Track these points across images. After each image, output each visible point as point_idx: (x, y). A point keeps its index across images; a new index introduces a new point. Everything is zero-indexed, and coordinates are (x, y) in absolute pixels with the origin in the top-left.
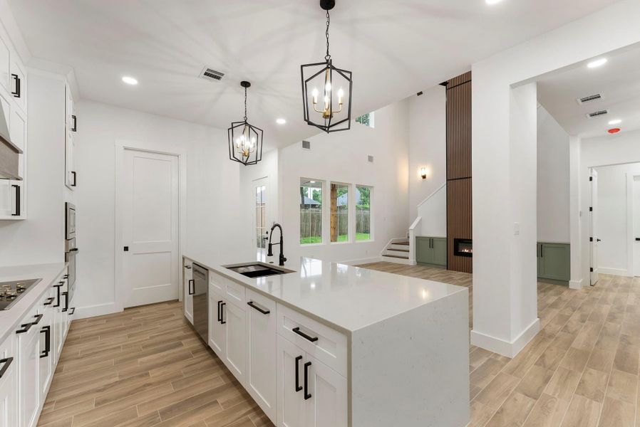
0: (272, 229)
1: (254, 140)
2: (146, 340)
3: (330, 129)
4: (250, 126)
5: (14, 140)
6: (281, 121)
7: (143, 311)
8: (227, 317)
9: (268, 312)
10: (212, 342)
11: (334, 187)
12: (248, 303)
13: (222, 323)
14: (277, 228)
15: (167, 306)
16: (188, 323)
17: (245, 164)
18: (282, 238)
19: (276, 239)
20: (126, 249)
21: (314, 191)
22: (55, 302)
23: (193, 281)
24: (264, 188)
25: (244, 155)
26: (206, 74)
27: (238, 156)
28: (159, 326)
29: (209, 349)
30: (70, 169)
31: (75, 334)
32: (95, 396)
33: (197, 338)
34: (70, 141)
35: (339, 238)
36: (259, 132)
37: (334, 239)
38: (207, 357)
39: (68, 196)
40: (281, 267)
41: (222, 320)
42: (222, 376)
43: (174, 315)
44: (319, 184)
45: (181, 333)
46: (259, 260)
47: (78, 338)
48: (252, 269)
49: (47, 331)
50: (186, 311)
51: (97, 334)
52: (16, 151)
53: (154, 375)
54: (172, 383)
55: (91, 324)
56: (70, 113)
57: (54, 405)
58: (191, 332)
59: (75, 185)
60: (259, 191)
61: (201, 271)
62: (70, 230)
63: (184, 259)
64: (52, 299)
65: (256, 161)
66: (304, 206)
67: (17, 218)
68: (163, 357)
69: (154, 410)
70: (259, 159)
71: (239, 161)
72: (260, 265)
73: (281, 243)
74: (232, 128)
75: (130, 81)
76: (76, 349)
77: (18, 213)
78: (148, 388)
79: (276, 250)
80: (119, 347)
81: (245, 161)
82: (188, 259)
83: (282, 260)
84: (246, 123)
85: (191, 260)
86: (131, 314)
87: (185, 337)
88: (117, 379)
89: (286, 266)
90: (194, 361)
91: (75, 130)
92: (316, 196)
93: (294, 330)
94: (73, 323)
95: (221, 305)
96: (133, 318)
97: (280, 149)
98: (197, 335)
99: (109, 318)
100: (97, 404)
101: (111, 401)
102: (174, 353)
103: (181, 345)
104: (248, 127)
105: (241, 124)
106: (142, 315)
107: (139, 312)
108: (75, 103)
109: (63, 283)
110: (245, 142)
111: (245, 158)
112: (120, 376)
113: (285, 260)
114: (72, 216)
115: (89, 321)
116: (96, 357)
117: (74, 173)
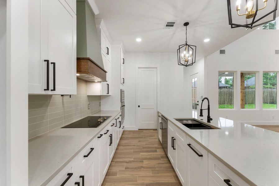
0: (203, 101)
1: (191, 52)
2: (144, 145)
3: (253, 25)
4: (189, 46)
5: (105, 69)
6: (207, 40)
7: (144, 131)
8: (176, 147)
9: (202, 156)
10: (169, 155)
11: (242, 75)
12: (188, 145)
13: (174, 149)
14: (206, 100)
15: (152, 131)
16: (160, 142)
17: (186, 66)
18: (209, 106)
19: (205, 106)
20: (139, 106)
21: (226, 79)
22: (115, 125)
23: (162, 123)
24: (196, 79)
25: (186, 61)
26: (167, 26)
27: (183, 62)
28: (149, 140)
29: (168, 158)
30: (122, 77)
31: (124, 136)
32: (125, 164)
33: (163, 150)
34: (122, 68)
35: (246, 106)
36: (194, 48)
37: (243, 107)
38: (167, 162)
39: (122, 87)
40: (209, 123)
41: (174, 147)
42: (174, 176)
43: (155, 136)
44: (231, 74)
45: (156, 146)
46: (193, 117)
47: (124, 138)
48: (190, 122)
49: (111, 136)
50: (159, 136)
51: (129, 138)
52: (106, 72)
53: (146, 163)
54: (152, 170)
55: (129, 133)
56: (122, 57)
57: (114, 163)
58: (161, 146)
59: (124, 83)
60: (193, 81)
61: (165, 120)
62: (122, 99)
63: (158, 112)
64: (114, 124)
65: (192, 64)
66: (220, 88)
67: (108, 95)
68: (149, 155)
69: (143, 182)
70: (194, 62)
71: (183, 65)
72: (194, 120)
73: (209, 109)
74: (179, 49)
75: (139, 40)
76: (124, 142)
77: (108, 93)
78: (142, 169)
79: (205, 113)
80: (135, 145)
81: (186, 64)
82: (160, 113)
83: (209, 119)
84: (187, 45)
85: (161, 114)
86: (140, 132)
87: (158, 148)
88: (132, 159)
89: (212, 123)
90: (161, 162)
91: (124, 63)
92: (227, 82)
93: (225, 181)
94: (124, 131)
95: (173, 139)
96: (141, 134)
97: (205, 57)
98: (163, 148)
99: (134, 132)
100: (126, 168)
101: (130, 169)
102: (153, 155)
103: (156, 151)
104: (187, 46)
105: (183, 45)
106: (144, 133)
107: (143, 132)
108: (124, 54)
109: (119, 118)
110: (186, 54)
111: (186, 63)
112: (134, 159)
113: (212, 119)
114: (123, 94)
115: (128, 132)
116: (128, 147)
117: (123, 79)
